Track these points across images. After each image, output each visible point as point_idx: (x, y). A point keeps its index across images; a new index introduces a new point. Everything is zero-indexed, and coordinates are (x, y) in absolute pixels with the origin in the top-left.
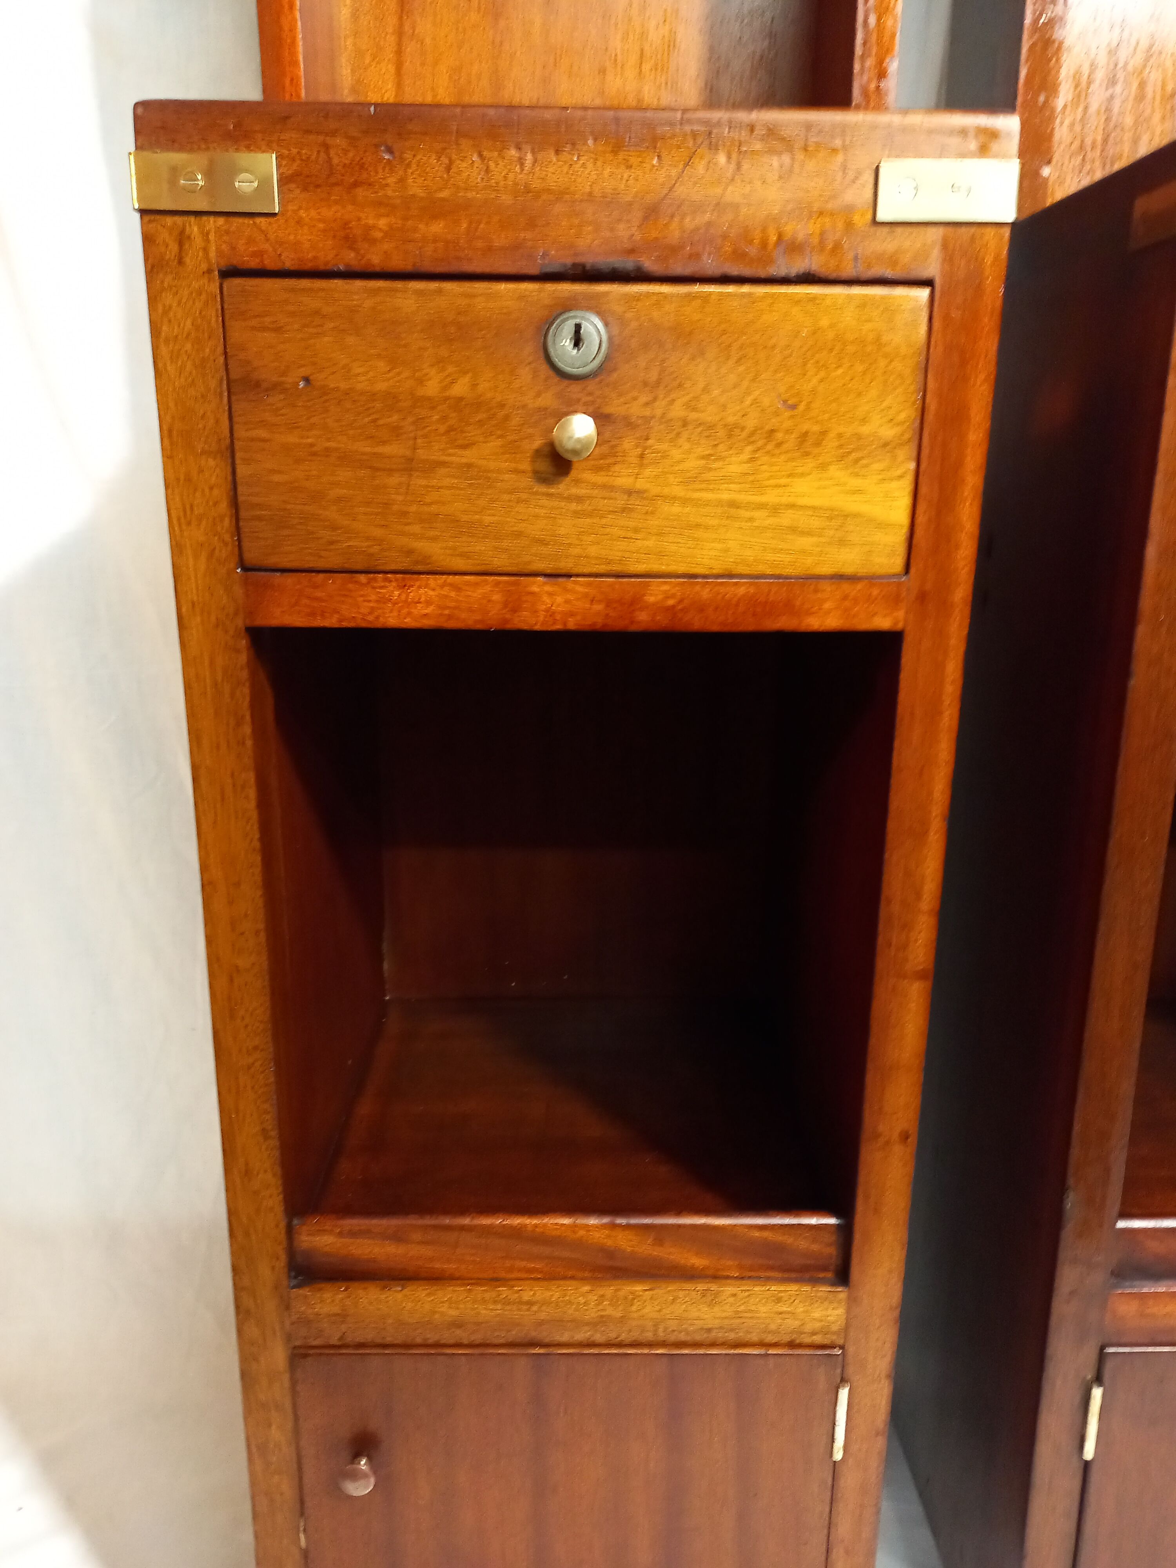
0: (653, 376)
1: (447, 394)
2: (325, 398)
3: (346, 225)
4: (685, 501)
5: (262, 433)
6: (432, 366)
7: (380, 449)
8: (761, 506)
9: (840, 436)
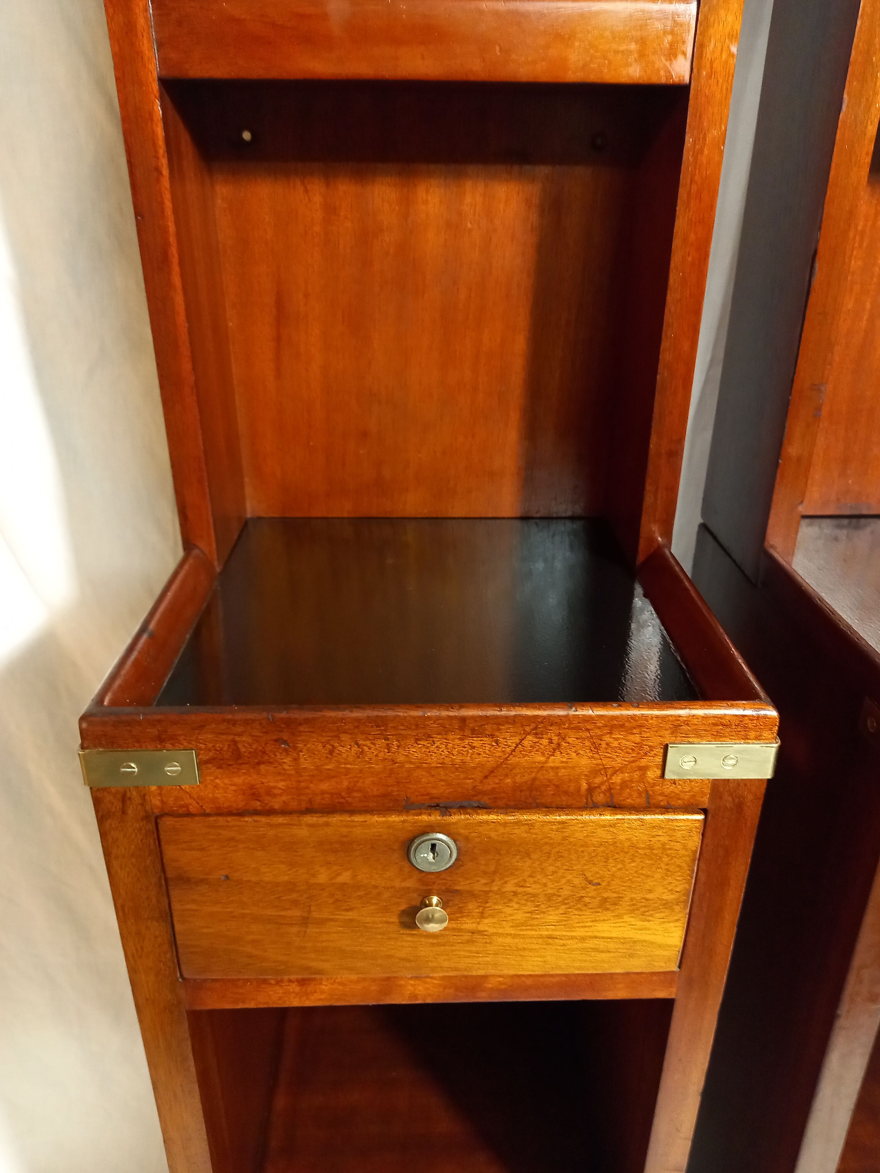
0: (492, 868)
1: (334, 881)
2: (240, 886)
3: (252, 787)
4: (515, 936)
5: (193, 907)
6: (322, 866)
7: (283, 913)
8: (572, 938)
9: (632, 899)
